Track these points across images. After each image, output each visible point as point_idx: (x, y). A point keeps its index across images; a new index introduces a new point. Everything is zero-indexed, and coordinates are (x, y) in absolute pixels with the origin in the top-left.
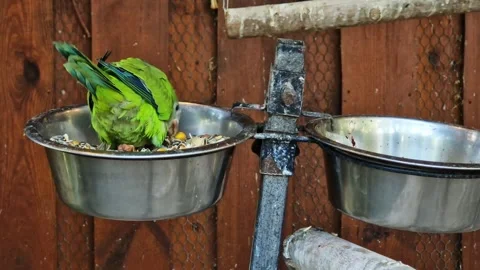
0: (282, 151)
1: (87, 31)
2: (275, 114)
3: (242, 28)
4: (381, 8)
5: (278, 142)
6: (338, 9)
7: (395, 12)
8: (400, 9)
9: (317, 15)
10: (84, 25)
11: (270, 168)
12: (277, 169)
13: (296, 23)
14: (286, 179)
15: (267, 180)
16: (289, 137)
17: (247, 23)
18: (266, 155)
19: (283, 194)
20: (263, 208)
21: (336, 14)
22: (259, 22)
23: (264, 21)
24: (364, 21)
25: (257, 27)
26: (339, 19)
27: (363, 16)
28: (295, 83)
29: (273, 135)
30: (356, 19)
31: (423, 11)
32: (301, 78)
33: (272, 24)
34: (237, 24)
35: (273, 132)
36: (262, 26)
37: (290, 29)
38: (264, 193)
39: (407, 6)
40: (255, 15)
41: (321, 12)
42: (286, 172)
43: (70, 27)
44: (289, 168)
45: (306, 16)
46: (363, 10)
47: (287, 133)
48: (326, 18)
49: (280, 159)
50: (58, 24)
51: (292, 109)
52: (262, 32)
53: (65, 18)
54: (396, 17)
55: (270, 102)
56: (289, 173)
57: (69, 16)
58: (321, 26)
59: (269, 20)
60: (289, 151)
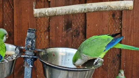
0: (29, 60)
1: (12, 7)
2: (27, 50)
3: (38, 15)
4: (78, 10)
5: (28, 58)
6: (65, 10)
7: (82, 11)
8: (83, 10)
9: (59, 11)
10: (11, 5)
11: (26, 65)
12: (28, 65)
13: (53, 14)
14: (31, 68)
15: (26, 68)
16: (31, 57)
17: (40, 13)
18: (25, 61)
19: (30, 72)
20: (25, 76)
21: (64, 11)
22: (43, 13)
23: (44, 13)
24: (73, 13)
25: (42, 15)
26: (65, 13)
27: (72, 12)
28: (32, 42)
29: (26, 56)
30: (70, 13)
31: (90, 11)
32: (34, 40)
33: (47, 14)
34: (37, 14)
35: (26, 55)
36: (44, 14)
37: (51, 15)
38: (25, 72)
39: (85, 9)
40: (42, 11)
41: (60, 11)
42: (31, 66)
43: (8, 6)
44: (32, 65)
45: (56, 12)
46: (72, 10)
47: (31, 55)
48: (62, 12)
49: (29, 62)
50: (4, 5)
51: (32, 49)
52: (44, 16)
53: (6, 3)
54: (82, 12)
56: (32, 66)
57: (7, 2)
58: (60, 14)
59: (45, 13)
60: (31, 60)
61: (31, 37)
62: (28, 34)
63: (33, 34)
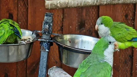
0: (46, 44)
2: (44, 34)
3: (49, 6)
4: (90, 2)
5: (45, 42)
6: (77, 1)
7: (94, 3)
8: (95, 2)
9: (71, 3)
11: (43, 49)
12: (44, 49)
13: (65, 5)
14: (47, 52)
15: (42, 52)
16: (47, 40)
17: (51, 5)
18: (41, 45)
19: (47, 57)
20: (41, 60)
21: (76, 3)
22: (54, 5)
23: (56, 4)
25: (54, 6)
26: (78, 4)
27: (85, 4)
28: (49, 25)
29: (43, 40)
30: (82, 5)
31: (102, 3)
32: (51, 24)
33: (58, 5)
34: (48, 5)
35: (43, 39)
36: (55, 6)
37: (63, 7)
38: (41, 56)
39: (97, 1)
40: (53, 2)
41: (72, 2)
42: (47, 50)
44: (48, 49)
45: (68, 3)
46: (85, 2)
47: (47, 39)
48: (74, 4)
49: (45, 47)
51: (49, 33)
52: (55, 8)
55: (42, 30)
56: (48, 51)
58: (72, 6)
59: (57, 4)
60: (48, 44)
61: (48, 21)
62: (45, 17)
63: (50, 18)
